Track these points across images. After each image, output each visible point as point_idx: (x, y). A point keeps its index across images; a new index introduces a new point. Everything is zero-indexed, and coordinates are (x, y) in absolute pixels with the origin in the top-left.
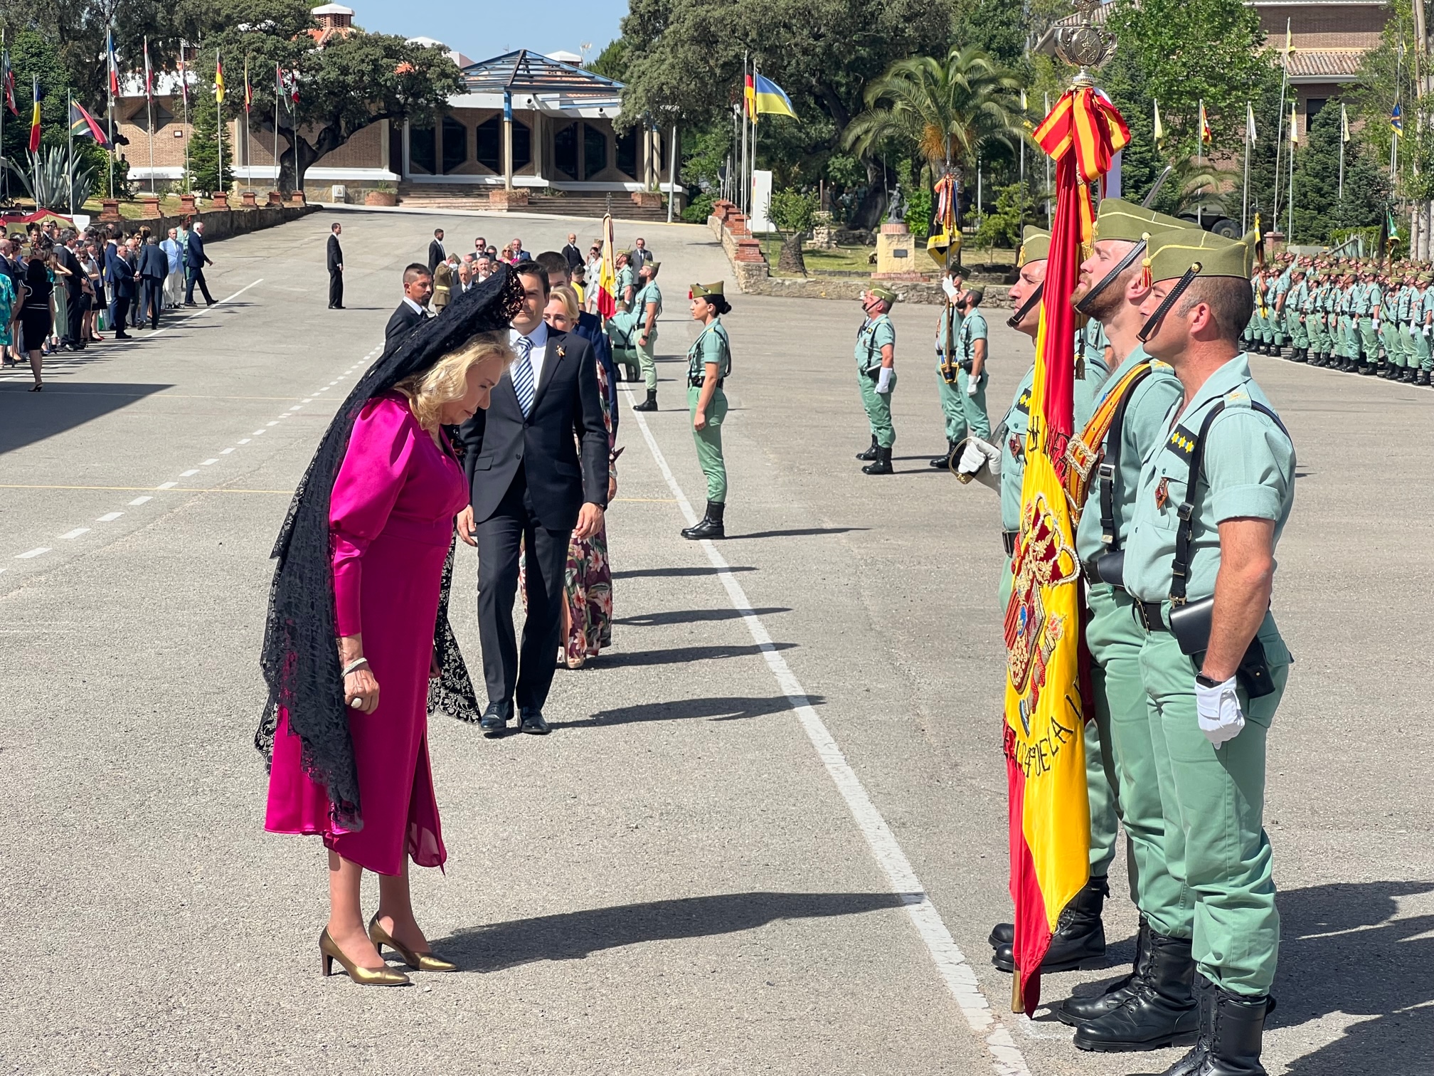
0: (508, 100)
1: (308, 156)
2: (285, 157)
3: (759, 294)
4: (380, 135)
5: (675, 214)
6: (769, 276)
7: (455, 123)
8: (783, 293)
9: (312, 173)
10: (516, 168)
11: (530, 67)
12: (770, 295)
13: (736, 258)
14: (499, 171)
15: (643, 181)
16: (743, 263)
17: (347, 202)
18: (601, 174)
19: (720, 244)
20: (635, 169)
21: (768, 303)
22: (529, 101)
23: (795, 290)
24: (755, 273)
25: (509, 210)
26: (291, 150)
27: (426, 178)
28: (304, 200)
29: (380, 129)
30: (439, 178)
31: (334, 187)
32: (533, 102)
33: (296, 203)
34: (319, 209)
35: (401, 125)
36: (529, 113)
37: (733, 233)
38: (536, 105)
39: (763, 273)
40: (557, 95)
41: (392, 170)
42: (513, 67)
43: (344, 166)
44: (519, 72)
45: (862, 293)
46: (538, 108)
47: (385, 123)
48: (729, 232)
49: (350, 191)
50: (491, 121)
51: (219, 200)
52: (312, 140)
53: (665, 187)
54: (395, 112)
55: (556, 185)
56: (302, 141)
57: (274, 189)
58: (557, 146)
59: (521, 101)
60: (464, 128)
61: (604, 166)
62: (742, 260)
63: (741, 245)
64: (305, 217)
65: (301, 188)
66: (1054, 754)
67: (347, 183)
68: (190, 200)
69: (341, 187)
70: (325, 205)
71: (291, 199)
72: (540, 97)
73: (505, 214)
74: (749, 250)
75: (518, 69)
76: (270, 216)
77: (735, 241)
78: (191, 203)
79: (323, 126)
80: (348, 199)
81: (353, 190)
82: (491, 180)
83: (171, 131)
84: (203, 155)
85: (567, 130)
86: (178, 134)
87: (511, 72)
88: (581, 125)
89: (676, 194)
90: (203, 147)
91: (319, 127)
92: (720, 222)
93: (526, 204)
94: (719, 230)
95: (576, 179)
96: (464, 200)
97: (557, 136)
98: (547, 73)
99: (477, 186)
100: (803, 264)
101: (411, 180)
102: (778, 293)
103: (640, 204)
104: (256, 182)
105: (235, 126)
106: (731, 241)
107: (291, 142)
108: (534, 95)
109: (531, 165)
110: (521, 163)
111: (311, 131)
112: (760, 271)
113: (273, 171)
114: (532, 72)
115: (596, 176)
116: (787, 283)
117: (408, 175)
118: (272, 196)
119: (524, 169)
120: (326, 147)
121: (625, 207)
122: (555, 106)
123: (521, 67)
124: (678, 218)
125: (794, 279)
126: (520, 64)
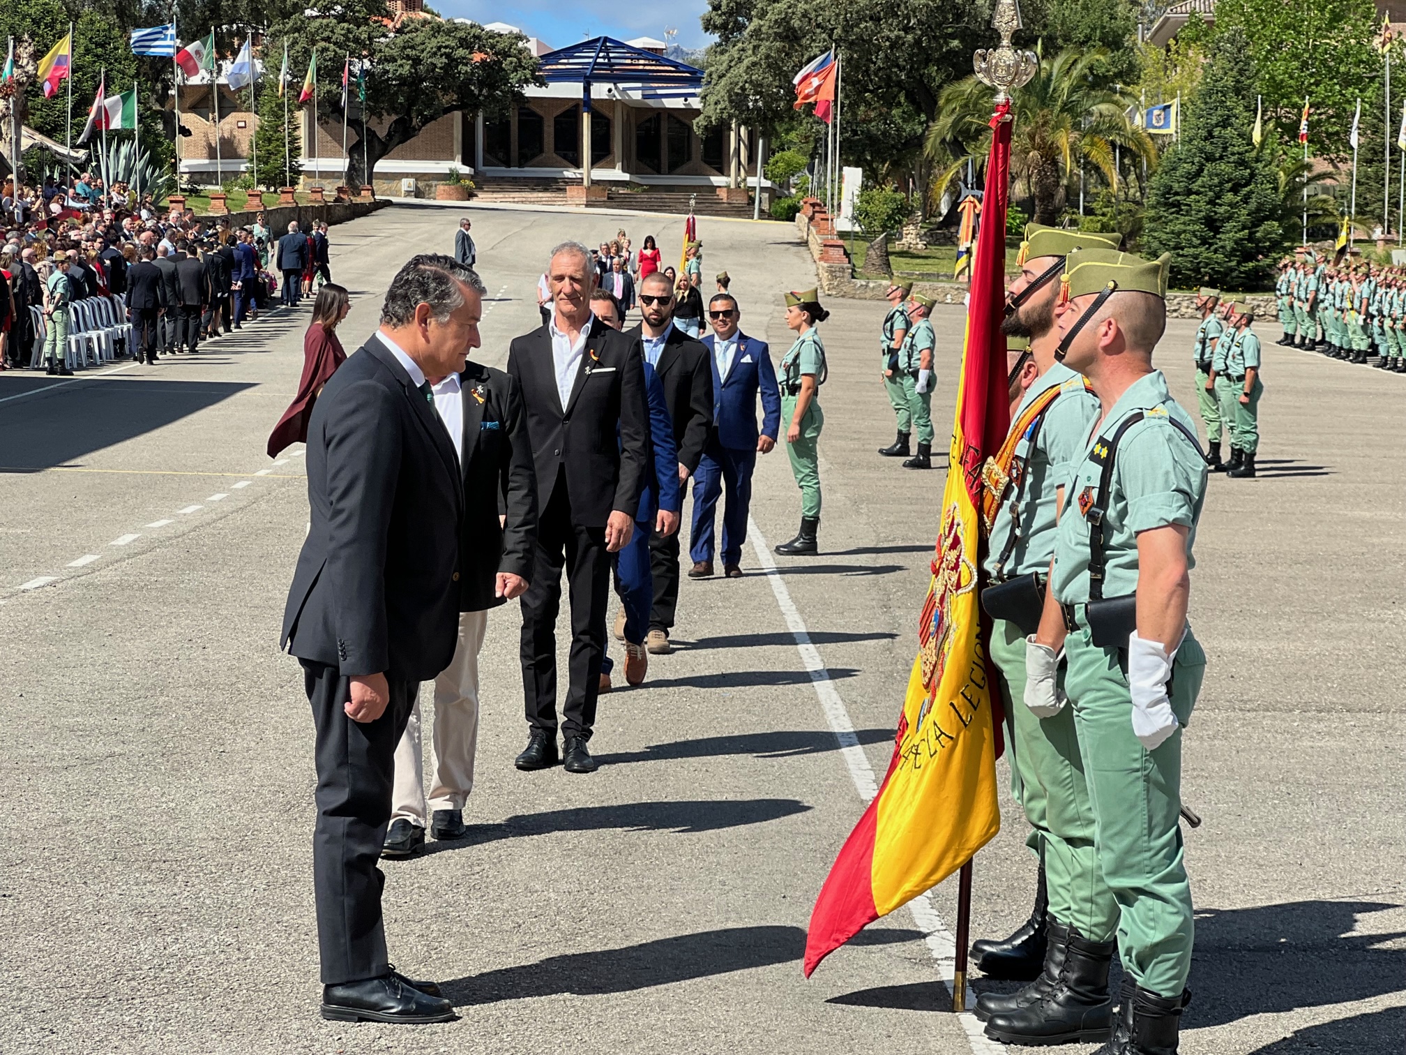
0: (587, 90)
1: (378, 148)
2: (354, 150)
3: (843, 296)
4: (452, 125)
5: (761, 211)
6: (853, 277)
7: (533, 114)
8: (867, 295)
9: (382, 166)
10: (595, 162)
11: (611, 55)
12: (853, 298)
13: (821, 259)
14: (577, 164)
15: (729, 176)
16: (826, 265)
17: (416, 196)
18: (685, 167)
19: (805, 243)
20: (721, 163)
21: (850, 307)
22: (610, 90)
23: (880, 293)
24: (838, 274)
25: (587, 206)
26: (360, 143)
27: (501, 171)
28: (373, 195)
29: (452, 120)
30: (515, 171)
31: (404, 180)
32: (614, 91)
33: (365, 198)
34: (388, 204)
35: (475, 117)
36: (610, 103)
37: (818, 232)
38: (617, 94)
39: (846, 275)
40: (640, 85)
41: (464, 163)
42: (593, 54)
43: (415, 159)
44: (599, 60)
45: (949, 296)
46: (619, 97)
47: (458, 115)
48: (814, 232)
49: (420, 184)
50: (569, 113)
51: (286, 195)
52: (382, 133)
53: (752, 181)
54: (467, 103)
55: (636, 179)
56: (371, 133)
57: (342, 183)
58: (639, 138)
59: (600, 91)
60: (541, 119)
61: (689, 159)
62: (826, 261)
63: (825, 246)
64: (374, 213)
65: (370, 183)
66: (931, 756)
67: (418, 177)
68: (257, 195)
69: (412, 181)
70: (394, 200)
71: (359, 194)
72: (621, 86)
73: (583, 209)
74: (832, 251)
75: (598, 57)
76: (339, 212)
77: (819, 241)
78: (258, 199)
79: (394, 117)
80: (418, 193)
81: (423, 184)
82: (570, 173)
83: (234, 121)
84: (270, 148)
85: (649, 120)
86: (242, 124)
87: (591, 60)
88: (664, 116)
89: (763, 189)
90: (269, 140)
91: (389, 119)
92: (807, 220)
93: (606, 199)
94: (806, 229)
95: (659, 173)
96: (540, 195)
97: (639, 127)
98: (629, 61)
99: (555, 180)
100: (889, 265)
101: (484, 173)
102: (862, 296)
103: (725, 201)
104: (325, 175)
105: (301, 116)
106: (815, 241)
107: (359, 133)
108: (615, 84)
109: (611, 157)
110: (601, 155)
111: (381, 123)
112: (843, 272)
113: (341, 164)
114: (613, 61)
115: (679, 170)
116: (871, 285)
117: (481, 168)
118: (340, 190)
119: (602, 163)
120: (396, 139)
121: (710, 203)
122: (637, 95)
123: (601, 55)
124: (763, 215)
125: (880, 281)
126: (600, 51)
